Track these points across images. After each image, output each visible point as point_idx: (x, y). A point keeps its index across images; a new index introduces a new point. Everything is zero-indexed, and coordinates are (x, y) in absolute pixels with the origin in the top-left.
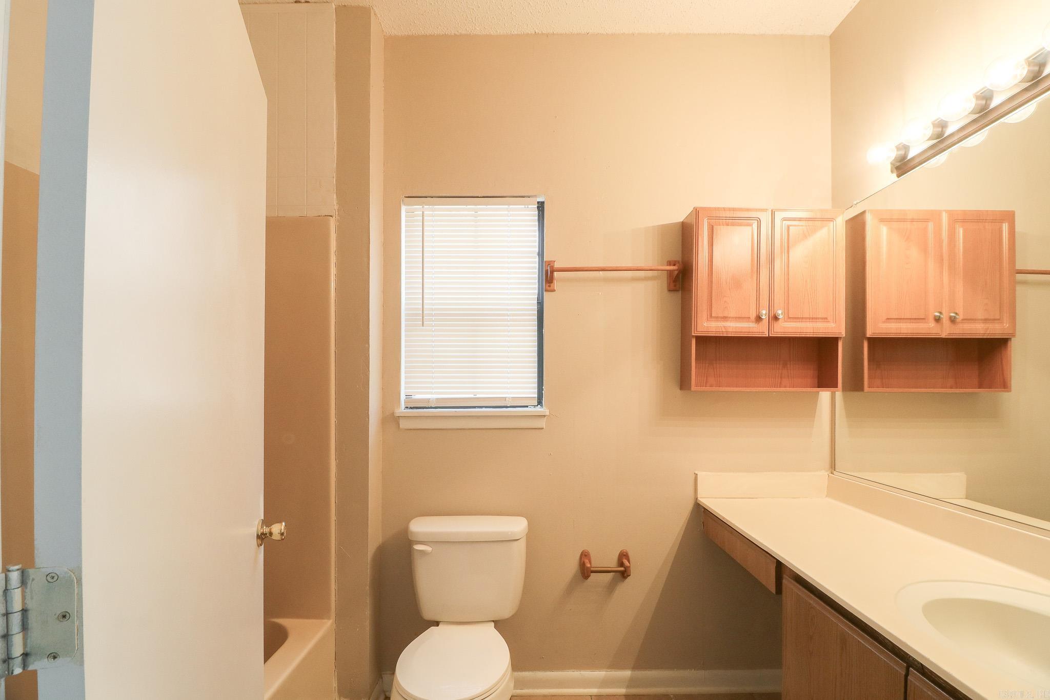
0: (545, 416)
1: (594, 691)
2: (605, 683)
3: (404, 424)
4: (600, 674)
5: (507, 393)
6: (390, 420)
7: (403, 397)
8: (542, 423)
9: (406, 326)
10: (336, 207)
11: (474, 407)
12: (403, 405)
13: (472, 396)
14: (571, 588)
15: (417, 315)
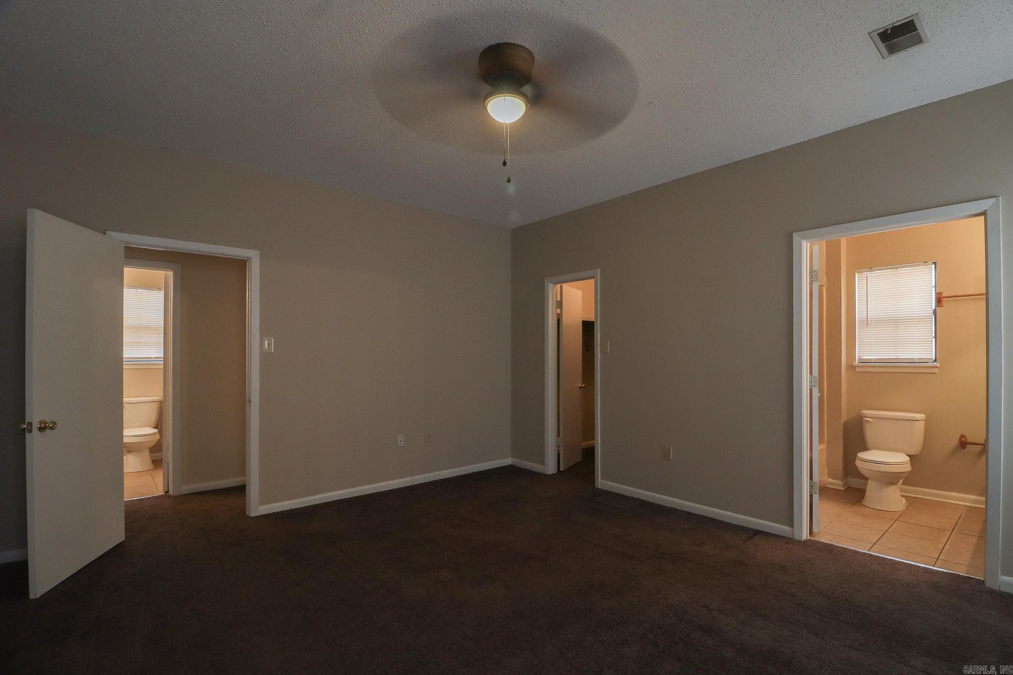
0: (937, 367)
1: (968, 504)
2: (975, 501)
3: (857, 369)
4: (974, 497)
5: (915, 356)
6: (851, 367)
7: (857, 358)
8: (936, 371)
9: (858, 326)
10: (826, 282)
11: (896, 363)
12: (857, 361)
13: (895, 357)
14: (954, 452)
15: (865, 321)
